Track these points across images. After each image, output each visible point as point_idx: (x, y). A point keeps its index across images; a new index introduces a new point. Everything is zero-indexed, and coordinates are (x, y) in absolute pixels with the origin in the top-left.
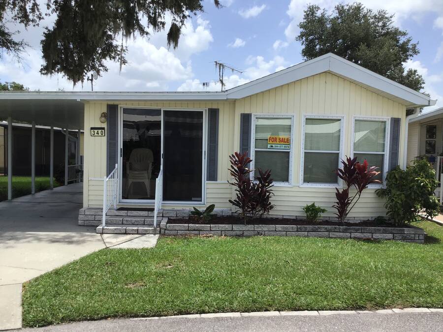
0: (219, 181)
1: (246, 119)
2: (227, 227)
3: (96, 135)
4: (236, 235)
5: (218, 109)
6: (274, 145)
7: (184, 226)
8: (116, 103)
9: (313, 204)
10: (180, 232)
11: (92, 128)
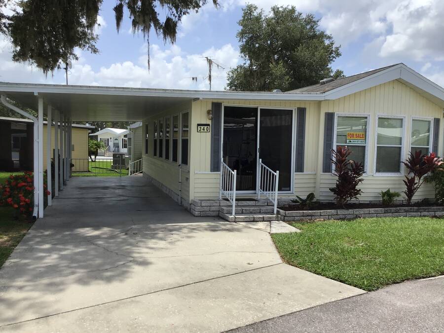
0: (305, 172)
1: (330, 117)
2: (333, 211)
3: (202, 131)
4: (340, 219)
5: (306, 108)
6: (352, 140)
7: (300, 213)
8: (220, 101)
9: (389, 190)
10: (297, 218)
11: (199, 125)
